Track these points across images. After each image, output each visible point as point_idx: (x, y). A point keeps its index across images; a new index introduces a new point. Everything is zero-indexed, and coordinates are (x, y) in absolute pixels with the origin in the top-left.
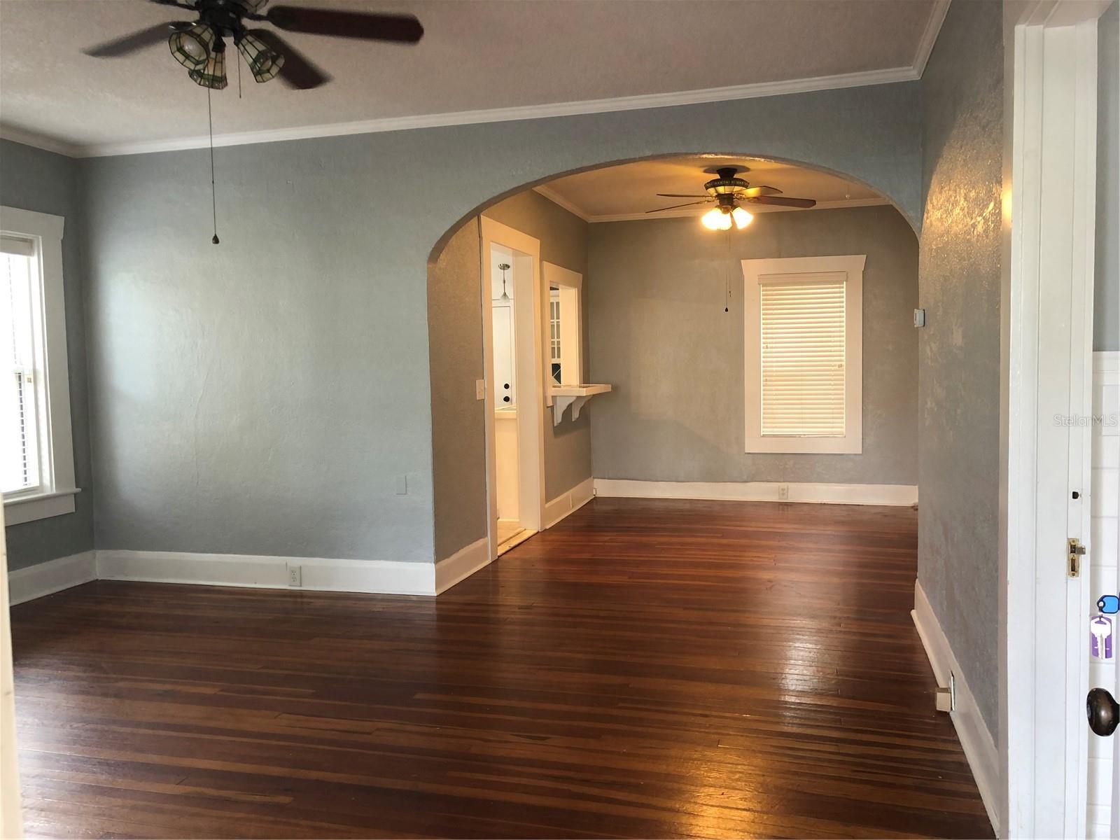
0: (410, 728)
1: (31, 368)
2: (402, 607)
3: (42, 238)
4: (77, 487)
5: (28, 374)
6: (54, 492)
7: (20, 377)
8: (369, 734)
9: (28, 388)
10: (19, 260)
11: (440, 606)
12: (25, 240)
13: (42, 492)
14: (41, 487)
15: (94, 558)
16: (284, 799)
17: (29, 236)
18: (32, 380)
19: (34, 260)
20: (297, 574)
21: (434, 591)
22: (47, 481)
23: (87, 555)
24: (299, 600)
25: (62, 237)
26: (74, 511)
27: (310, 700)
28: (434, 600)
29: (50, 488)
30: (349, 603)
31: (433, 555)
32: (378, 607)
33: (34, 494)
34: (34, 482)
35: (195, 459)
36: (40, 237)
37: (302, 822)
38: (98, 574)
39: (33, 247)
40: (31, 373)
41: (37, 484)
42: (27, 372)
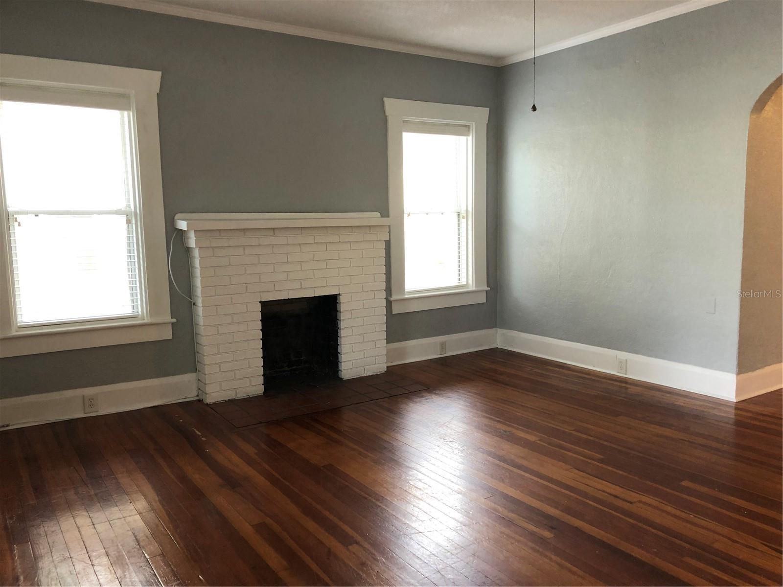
0: (669, 509)
1: (465, 209)
2: (701, 406)
3: (475, 124)
5: (463, 213)
6: (474, 289)
7: (459, 215)
8: (631, 503)
9: (463, 221)
10: (463, 138)
11: (739, 412)
12: (466, 126)
13: (468, 288)
14: (467, 285)
15: (497, 333)
16: (547, 534)
17: (467, 123)
18: (465, 217)
19: (470, 138)
20: (623, 365)
21: (734, 398)
22: (470, 282)
23: (492, 331)
24: (624, 385)
25: (487, 122)
26: (485, 301)
27: (597, 464)
28: (734, 406)
29: (472, 287)
30: (658, 394)
31: (735, 368)
32: (680, 402)
33: (462, 289)
34: (464, 281)
35: (559, 274)
36: (474, 123)
37: (553, 557)
38: (498, 343)
39: (469, 131)
40: (465, 212)
41: (465, 283)
42: (463, 212)
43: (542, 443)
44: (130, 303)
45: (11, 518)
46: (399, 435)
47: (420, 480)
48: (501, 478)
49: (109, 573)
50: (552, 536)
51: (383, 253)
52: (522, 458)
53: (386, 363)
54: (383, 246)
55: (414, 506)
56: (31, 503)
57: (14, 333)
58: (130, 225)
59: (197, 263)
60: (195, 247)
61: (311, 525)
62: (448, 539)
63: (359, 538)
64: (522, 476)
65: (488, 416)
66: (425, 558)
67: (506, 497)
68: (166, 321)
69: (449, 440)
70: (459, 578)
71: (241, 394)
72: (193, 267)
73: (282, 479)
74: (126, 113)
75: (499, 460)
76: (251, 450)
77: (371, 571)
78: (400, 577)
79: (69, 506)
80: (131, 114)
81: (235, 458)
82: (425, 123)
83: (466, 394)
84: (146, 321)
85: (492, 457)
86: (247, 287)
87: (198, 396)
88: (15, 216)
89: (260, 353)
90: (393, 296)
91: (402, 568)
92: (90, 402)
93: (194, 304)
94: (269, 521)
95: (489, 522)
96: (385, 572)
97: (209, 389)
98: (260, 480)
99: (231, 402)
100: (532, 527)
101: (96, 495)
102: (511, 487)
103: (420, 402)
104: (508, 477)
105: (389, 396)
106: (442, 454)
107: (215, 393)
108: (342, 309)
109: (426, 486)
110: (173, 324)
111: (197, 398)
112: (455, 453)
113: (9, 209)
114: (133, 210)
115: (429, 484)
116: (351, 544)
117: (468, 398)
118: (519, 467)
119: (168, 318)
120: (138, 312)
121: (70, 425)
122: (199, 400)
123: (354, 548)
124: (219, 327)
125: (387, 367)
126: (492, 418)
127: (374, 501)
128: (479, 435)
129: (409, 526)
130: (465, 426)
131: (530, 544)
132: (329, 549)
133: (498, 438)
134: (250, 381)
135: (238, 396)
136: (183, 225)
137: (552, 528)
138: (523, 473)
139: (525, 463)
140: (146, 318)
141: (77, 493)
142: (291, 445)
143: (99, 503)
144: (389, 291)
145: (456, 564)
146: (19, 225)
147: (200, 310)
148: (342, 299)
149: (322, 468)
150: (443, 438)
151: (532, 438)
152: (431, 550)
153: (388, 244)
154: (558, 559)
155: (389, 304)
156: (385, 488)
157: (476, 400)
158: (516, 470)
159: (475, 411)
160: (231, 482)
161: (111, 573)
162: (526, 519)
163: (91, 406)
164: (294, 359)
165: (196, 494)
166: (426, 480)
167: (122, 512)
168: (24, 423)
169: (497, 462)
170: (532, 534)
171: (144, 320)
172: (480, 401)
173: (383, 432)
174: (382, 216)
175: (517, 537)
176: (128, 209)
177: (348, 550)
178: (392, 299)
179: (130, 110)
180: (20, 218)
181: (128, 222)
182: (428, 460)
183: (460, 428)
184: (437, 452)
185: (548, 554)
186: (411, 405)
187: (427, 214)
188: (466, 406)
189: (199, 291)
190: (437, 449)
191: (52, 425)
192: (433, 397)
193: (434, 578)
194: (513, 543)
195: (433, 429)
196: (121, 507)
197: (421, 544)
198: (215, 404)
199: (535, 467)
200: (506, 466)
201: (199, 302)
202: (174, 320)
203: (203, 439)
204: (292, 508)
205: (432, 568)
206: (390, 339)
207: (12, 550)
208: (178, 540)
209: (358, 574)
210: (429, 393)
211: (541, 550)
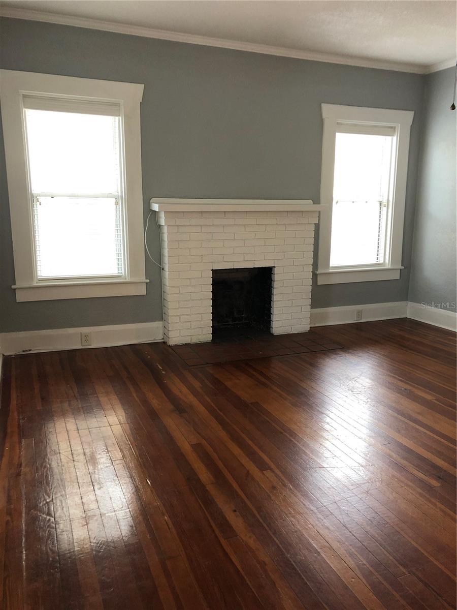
1: (387, 198)
4: (402, 266)
6: (390, 267)
7: (381, 204)
9: (384, 209)
10: (389, 138)
12: (392, 127)
13: (384, 266)
14: (384, 263)
15: (407, 305)
17: (393, 125)
18: (386, 206)
19: (395, 138)
22: (387, 261)
23: (403, 303)
25: (411, 125)
26: (399, 278)
29: (388, 265)
34: (381, 260)
36: (399, 125)
38: (408, 314)
39: (395, 131)
40: (386, 201)
41: (382, 262)
42: (384, 201)
43: (438, 403)
44: (116, 266)
45: (23, 419)
46: (314, 384)
47: (328, 424)
48: (397, 428)
49: (84, 468)
50: (439, 485)
51: (313, 234)
52: (419, 413)
53: (309, 324)
54: (313, 228)
55: (321, 444)
56: (38, 408)
57: (35, 284)
58: (118, 206)
59: (166, 237)
60: (164, 225)
61: (236, 450)
62: (347, 476)
63: (273, 466)
64: (417, 430)
65: (392, 375)
66: (325, 490)
67: (400, 445)
68: (142, 281)
69: (356, 393)
70: (352, 510)
71: (195, 340)
72: (163, 240)
73: (218, 410)
74: (117, 118)
75: (397, 413)
76: (197, 384)
77: (280, 495)
78: (302, 503)
79: (63, 414)
80: (121, 118)
81: (185, 390)
82: (355, 125)
83: (375, 355)
84: (127, 280)
85: (392, 410)
86: (202, 258)
87: (163, 339)
88: (38, 198)
89: (211, 309)
90: (319, 270)
91: (306, 495)
92: (86, 337)
93: (163, 269)
94: (204, 442)
95: (383, 465)
96: (290, 497)
97: (171, 334)
98: (201, 409)
99: (187, 345)
100: (421, 475)
101: (82, 407)
102: (406, 437)
103: (335, 358)
104: (404, 428)
105: (309, 351)
106: (349, 404)
107: (176, 338)
108: (276, 279)
109: (333, 429)
110: (146, 283)
111: (163, 340)
112: (360, 403)
113: (33, 192)
114: (120, 195)
115: (335, 427)
116: (266, 470)
117: (376, 359)
118: (415, 421)
119: (143, 279)
120: (122, 273)
121: (72, 354)
122: (164, 342)
123: (268, 473)
124: (181, 288)
125: (310, 328)
126: (395, 377)
127: (288, 436)
128: (382, 390)
129: (315, 461)
130: (370, 381)
131: (418, 490)
132: (248, 471)
133: (399, 395)
134: (202, 331)
135: (193, 341)
136: (156, 207)
137: (439, 478)
138: (417, 427)
139: (420, 418)
140: (127, 278)
141: (70, 405)
142: (228, 384)
143: (84, 414)
144: (315, 265)
145: (351, 498)
146: (40, 204)
147: (167, 274)
148: (276, 271)
149: (250, 405)
150: (351, 390)
151: (429, 397)
152: (331, 483)
153: (317, 227)
154: (443, 507)
155: (315, 276)
156: (298, 426)
157: (383, 360)
158: (411, 423)
159: (381, 370)
160: (180, 409)
161: (86, 469)
162: (416, 467)
163: (86, 341)
164: (237, 316)
165: (153, 415)
166: (333, 424)
167: (99, 423)
168: (41, 350)
169: (396, 415)
170: (421, 481)
171: (126, 279)
172: (386, 362)
173: (301, 381)
174: (314, 204)
175: (406, 481)
176: (116, 194)
177: (263, 474)
178: (317, 273)
179: (119, 116)
180: (41, 199)
181: (117, 204)
182: (336, 407)
183: (367, 384)
184: (345, 401)
185: (433, 500)
186: (327, 360)
187: (353, 202)
188: (374, 365)
189: (166, 259)
190: (345, 399)
191: (59, 353)
192: (347, 355)
193: (331, 507)
194: (402, 487)
195: (344, 382)
196: (99, 419)
197: (323, 477)
198: (175, 346)
199: (429, 423)
200: (403, 419)
201: (166, 268)
202: (148, 281)
203: (163, 372)
204: (223, 434)
205: (330, 499)
206: (313, 305)
207: (20, 442)
208: (136, 450)
209: (269, 496)
210: (344, 352)
211: (428, 496)
